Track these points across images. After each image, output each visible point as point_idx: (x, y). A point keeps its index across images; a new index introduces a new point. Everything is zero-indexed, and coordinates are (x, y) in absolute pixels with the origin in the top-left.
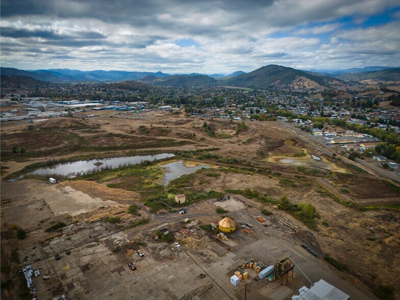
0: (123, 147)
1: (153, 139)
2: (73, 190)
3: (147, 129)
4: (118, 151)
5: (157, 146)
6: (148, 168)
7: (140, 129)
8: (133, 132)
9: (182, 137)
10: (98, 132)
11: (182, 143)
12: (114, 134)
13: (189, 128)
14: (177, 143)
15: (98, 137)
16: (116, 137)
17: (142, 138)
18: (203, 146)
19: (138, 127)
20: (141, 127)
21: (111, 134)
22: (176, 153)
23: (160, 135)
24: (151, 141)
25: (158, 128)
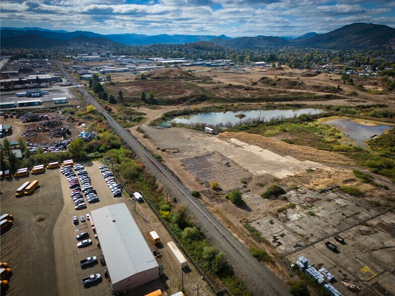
0: (256, 99)
1: (284, 92)
2: (244, 143)
3: (271, 80)
4: (251, 103)
5: (297, 99)
6: (311, 124)
7: (262, 81)
8: (255, 84)
9: (322, 91)
10: (215, 83)
11: (328, 98)
12: (234, 86)
13: (326, 81)
14: (320, 97)
15: (218, 88)
16: (238, 88)
17: (270, 90)
18: (359, 101)
19: (259, 79)
20: (263, 78)
21: (230, 85)
22: (328, 108)
23: (291, 88)
24: (283, 94)
25: (286, 79)
